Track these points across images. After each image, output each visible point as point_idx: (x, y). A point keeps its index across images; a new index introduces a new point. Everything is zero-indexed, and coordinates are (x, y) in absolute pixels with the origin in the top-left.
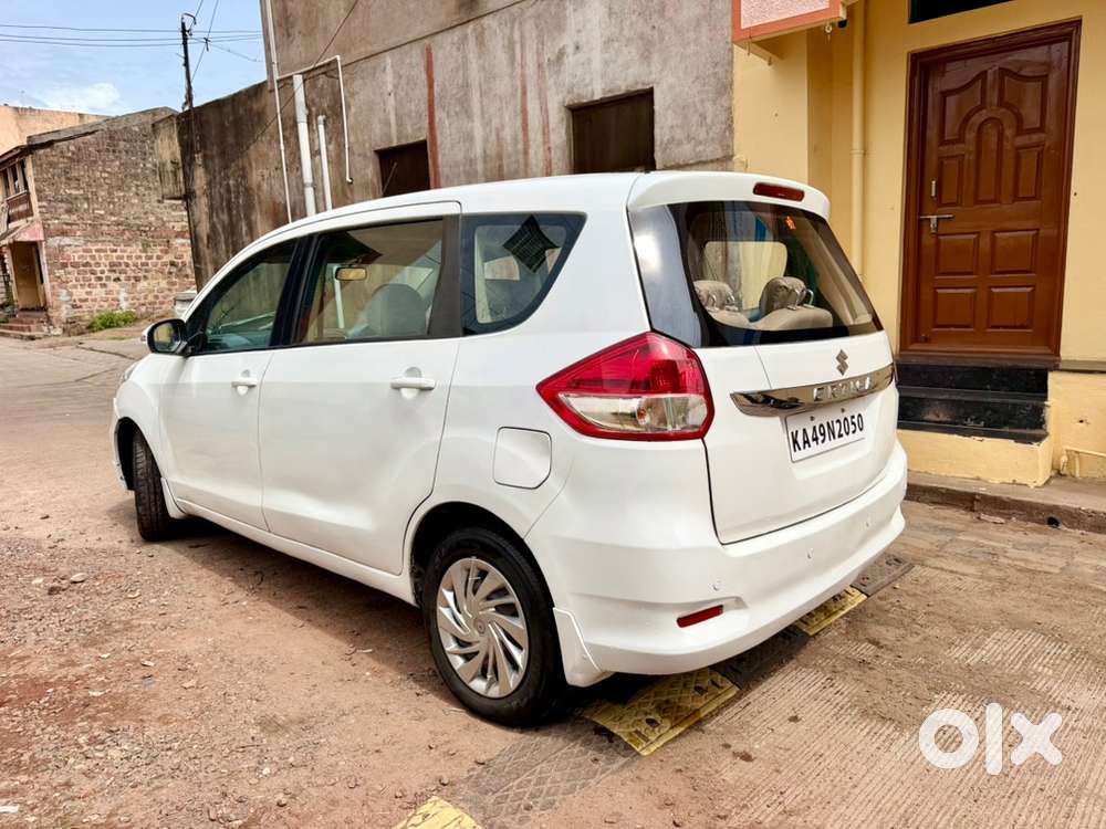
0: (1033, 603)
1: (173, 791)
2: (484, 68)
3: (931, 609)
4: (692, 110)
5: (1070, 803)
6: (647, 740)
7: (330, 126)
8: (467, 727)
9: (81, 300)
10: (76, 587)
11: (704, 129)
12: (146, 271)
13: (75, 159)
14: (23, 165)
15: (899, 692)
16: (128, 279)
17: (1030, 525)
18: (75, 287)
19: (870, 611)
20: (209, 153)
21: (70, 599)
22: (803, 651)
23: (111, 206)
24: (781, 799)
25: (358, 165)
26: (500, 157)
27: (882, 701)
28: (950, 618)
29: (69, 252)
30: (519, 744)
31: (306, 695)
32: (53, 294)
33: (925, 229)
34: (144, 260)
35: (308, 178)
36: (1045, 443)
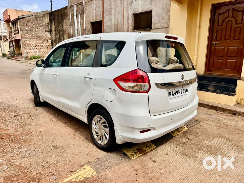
0: (226, 132)
1: (34, 159)
2: (115, 4)
3: (202, 132)
4: (161, 16)
5: (224, 177)
6: (134, 156)
7: (81, 16)
8: (96, 151)
9: (29, 53)
10: (20, 115)
11: (163, 20)
12: (43, 47)
13: (28, 22)
14: (17, 22)
15: (191, 150)
16: (39, 48)
17: (229, 114)
18: (28, 50)
19: (188, 132)
20: (55, 21)
21: (19, 118)
22: (172, 139)
23: (36, 32)
24: (161, 171)
25: (87, 26)
26: (117, 25)
27: (187, 152)
28: (206, 134)
29: (26, 42)
30: (106, 155)
31: (64, 141)
32: (23, 51)
33: (212, 46)
34: (42, 44)
35: (76, 28)
36: (235, 96)
